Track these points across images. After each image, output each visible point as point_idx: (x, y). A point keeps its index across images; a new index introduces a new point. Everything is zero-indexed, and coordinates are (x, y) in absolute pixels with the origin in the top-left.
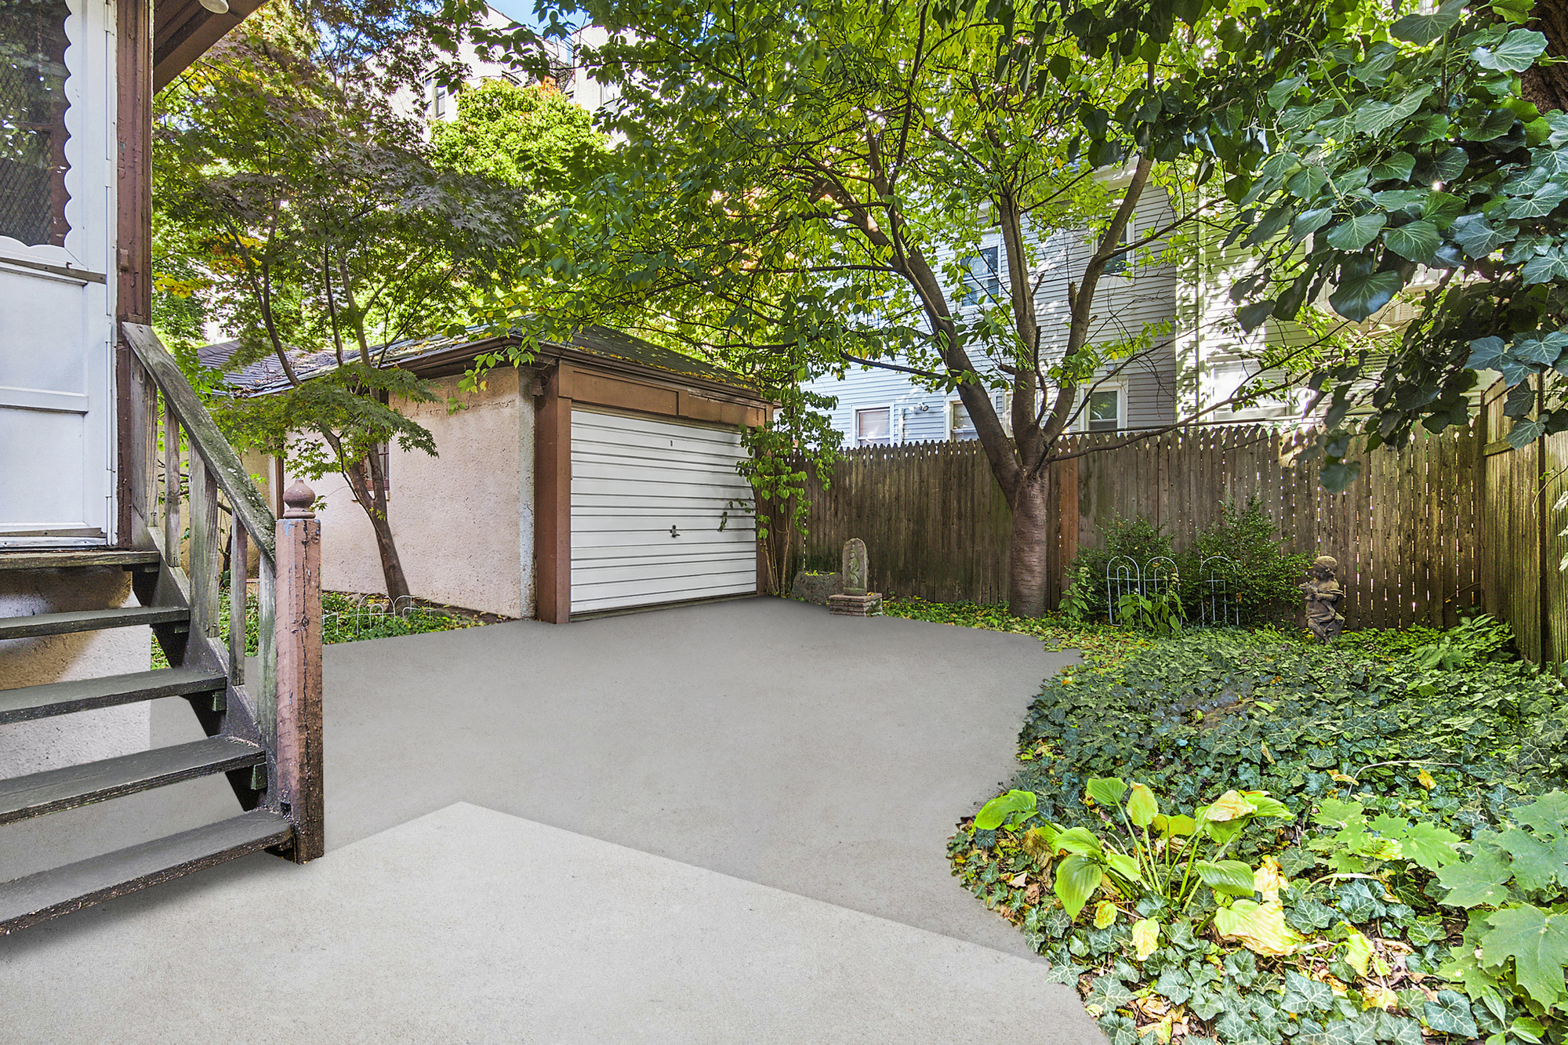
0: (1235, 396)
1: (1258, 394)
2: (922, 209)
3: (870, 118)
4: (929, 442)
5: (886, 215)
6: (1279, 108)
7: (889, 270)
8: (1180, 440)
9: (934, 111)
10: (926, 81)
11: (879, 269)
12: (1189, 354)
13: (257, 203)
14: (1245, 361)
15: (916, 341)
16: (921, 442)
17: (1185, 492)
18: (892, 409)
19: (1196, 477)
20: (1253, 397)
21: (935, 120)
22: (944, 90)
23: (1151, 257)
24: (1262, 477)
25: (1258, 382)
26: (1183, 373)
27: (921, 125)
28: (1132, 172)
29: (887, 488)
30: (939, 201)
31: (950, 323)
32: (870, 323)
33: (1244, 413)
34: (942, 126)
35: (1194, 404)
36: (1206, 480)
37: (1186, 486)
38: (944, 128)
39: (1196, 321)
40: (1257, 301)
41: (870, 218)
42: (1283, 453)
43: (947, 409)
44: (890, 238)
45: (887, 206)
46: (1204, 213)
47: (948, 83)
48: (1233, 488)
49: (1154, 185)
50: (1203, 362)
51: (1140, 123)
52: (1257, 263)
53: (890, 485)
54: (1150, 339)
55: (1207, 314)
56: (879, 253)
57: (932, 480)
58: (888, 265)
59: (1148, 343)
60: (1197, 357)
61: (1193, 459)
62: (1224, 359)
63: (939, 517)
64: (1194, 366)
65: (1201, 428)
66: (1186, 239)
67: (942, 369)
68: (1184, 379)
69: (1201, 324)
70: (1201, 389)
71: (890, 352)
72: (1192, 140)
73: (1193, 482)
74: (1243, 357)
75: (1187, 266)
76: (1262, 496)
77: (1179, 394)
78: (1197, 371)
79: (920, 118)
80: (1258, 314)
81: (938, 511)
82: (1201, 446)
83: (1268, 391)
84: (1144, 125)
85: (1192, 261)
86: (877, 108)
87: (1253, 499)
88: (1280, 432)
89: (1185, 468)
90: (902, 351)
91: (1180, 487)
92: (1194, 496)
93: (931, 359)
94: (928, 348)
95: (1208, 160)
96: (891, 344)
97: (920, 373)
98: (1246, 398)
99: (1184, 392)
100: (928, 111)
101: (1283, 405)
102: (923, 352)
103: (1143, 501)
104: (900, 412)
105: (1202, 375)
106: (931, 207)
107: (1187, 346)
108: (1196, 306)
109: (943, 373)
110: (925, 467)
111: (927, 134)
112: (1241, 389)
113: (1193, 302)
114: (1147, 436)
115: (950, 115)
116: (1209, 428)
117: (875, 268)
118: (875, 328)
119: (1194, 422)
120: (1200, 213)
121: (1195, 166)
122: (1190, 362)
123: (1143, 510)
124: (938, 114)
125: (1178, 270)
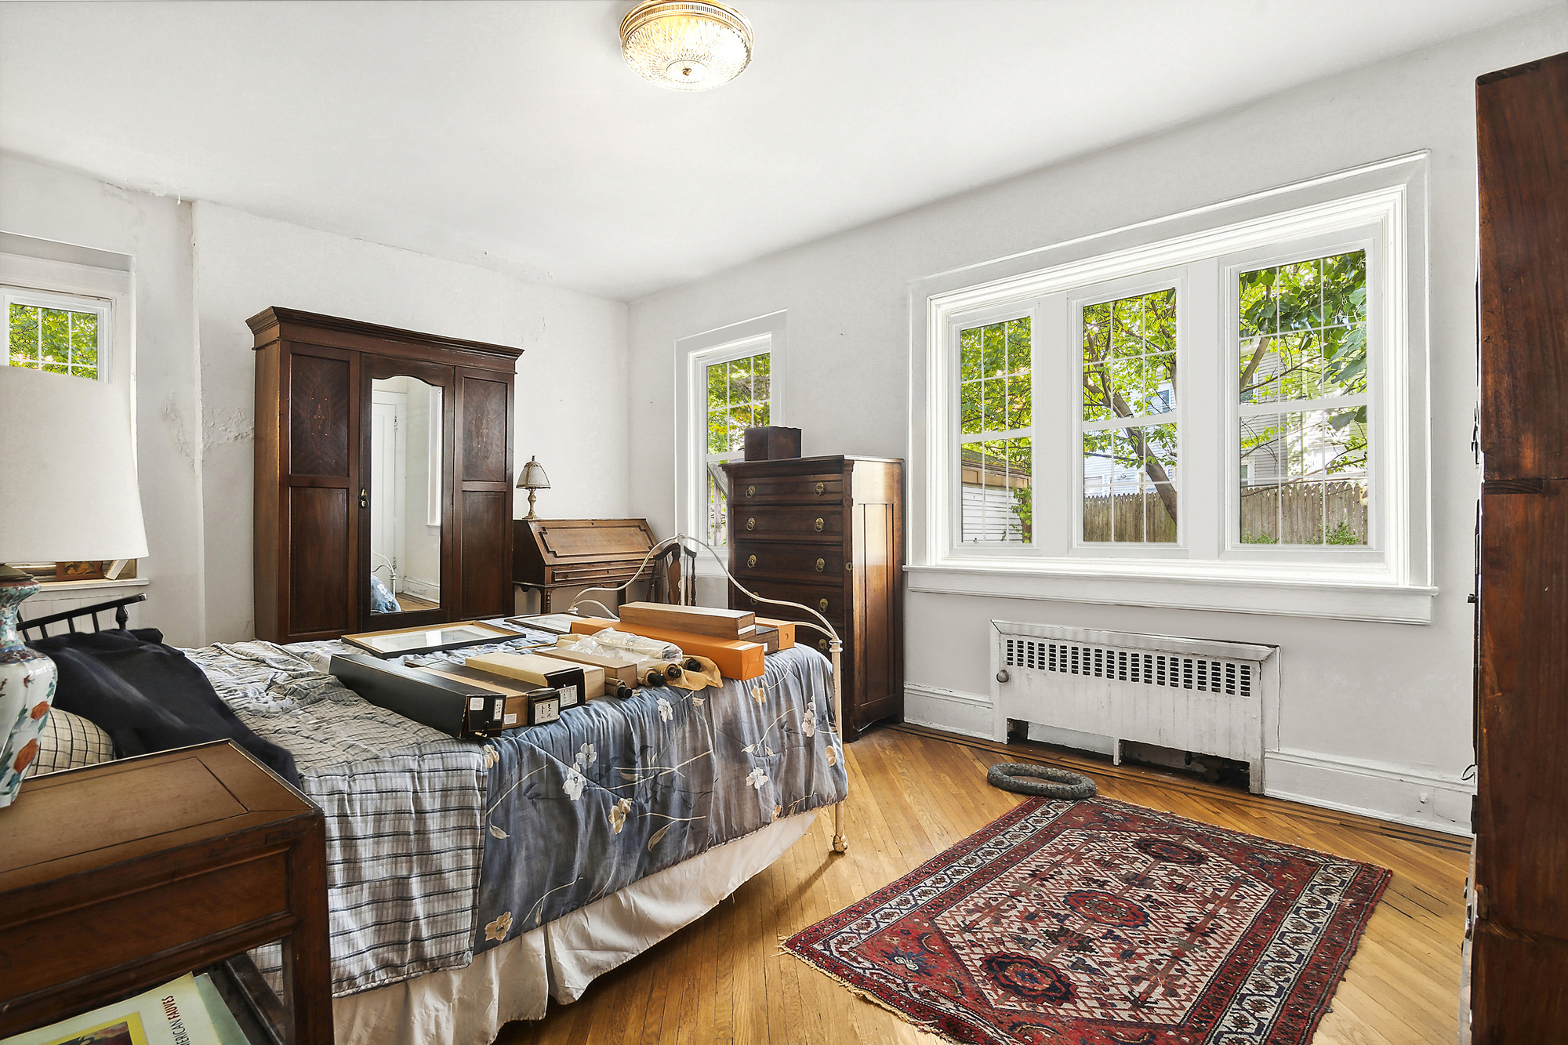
0: (1329, 466)
1: (1346, 464)
2: (1121, 373)
3: (1089, 328)
4: (1126, 494)
5: (1099, 377)
6: (1358, 303)
7: (1101, 405)
8: (1290, 491)
9: (1128, 321)
10: (1123, 306)
11: (1095, 405)
12: (1296, 443)
13: (758, 389)
14: (1335, 446)
15: (1118, 442)
16: (1121, 495)
17: (1295, 519)
18: (1103, 478)
19: (1302, 511)
20: (1342, 466)
21: (1129, 326)
22: (1134, 310)
23: (1270, 391)
24: (1348, 511)
25: (1345, 458)
26: (1292, 454)
27: (1120, 330)
28: (1256, 345)
29: (1100, 518)
30: (1131, 368)
31: (1139, 432)
32: (1090, 434)
33: (1337, 475)
34: (1133, 329)
35: (1300, 471)
36: (1309, 513)
37: (1295, 516)
38: (1134, 330)
39: (1301, 425)
40: (1344, 412)
41: (1089, 379)
42: (1363, 497)
43: (1138, 477)
44: (1102, 389)
45: (1100, 372)
46: (1306, 365)
47: (1137, 306)
48: (1328, 517)
49: (1271, 352)
50: (1306, 448)
51: (1261, 319)
52: (1343, 391)
53: (1103, 517)
54: (1269, 436)
55: (1308, 421)
56: (1095, 397)
57: (1128, 514)
58: (1101, 403)
59: (1268, 438)
60: (1302, 445)
61: (1300, 501)
62: (1320, 446)
63: (1133, 534)
64: (1300, 450)
65: (1305, 484)
66: (1293, 380)
67: (1134, 456)
68: (1293, 457)
69: (1304, 426)
70: (1305, 463)
71: (1102, 448)
72: (1297, 325)
73: (1300, 514)
74: (1333, 444)
75: (1293, 396)
76: (1349, 522)
77: (1290, 465)
78: (1302, 453)
79: (1119, 326)
80: (1345, 420)
81: (1133, 531)
82: (1305, 494)
83: (1352, 463)
84: (1265, 319)
85: (1297, 392)
86: (1093, 322)
87: (1342, 523)
88: (1361, 485)
89: (1294, 507)
90: (1109, 447)
91: (1291, 517)
92: (1300, 522)
93: (1127, 451)
94: (1125, 445)
95: (1308, 336)
96: (1103, 444)
97: (1120, 458)
98: (1337, 467)
99: (1293, 464)
100: (1124, 322)
101: (1363, 470)
102: (1122, 448)
103: (1266, 525)
104: (1108, 479)
105: (1305, 455)
106: (1127, 371)
107: (1295, 439)
108: (1301, 416)
109: (1135, 458)
110: (1124, 507)
111: (1124, 334)
112: (1333, 462)
113: (1299, 414)
114: (1268, 489)
115: (1138, 323)
116: (1311, 484)
117: (1092, 405)
118: (1093, 436)
119: (1300, 481)
120: (1303, 366)
121: (1299, 340)
122: (1297, 448)
123: (1266, 530)
124: (1131, 323)
125: (1288, 397)
